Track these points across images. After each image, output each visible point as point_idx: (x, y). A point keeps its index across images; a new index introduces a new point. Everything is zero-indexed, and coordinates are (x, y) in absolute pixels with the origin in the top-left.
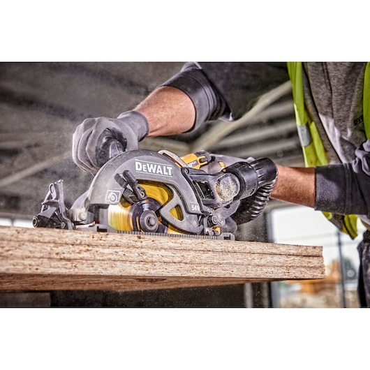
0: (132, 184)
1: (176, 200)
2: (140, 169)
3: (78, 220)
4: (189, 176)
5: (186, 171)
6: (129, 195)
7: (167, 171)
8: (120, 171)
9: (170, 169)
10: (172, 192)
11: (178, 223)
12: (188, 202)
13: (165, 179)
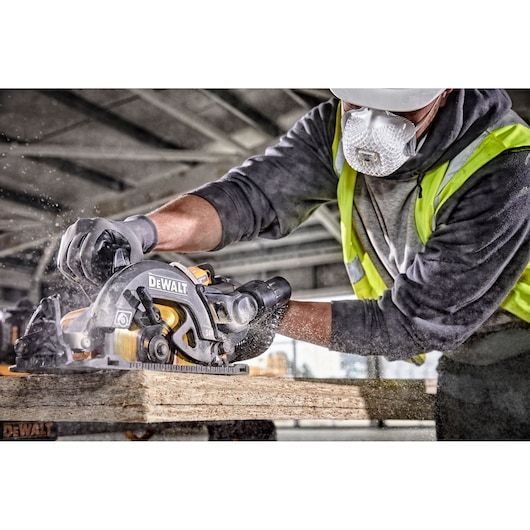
0: (146, 302)
1: (189, 324)
2: (154, 285)
3: (80, 347)
4: (204, 294)
5: (201, 289)
6: (139, 317)
7: (182, 288)
8: (132, 286)
9: (185, 285)
10: (185, 313)
11: (189, 351)
12: (202, 325)
13: (179, 298)
